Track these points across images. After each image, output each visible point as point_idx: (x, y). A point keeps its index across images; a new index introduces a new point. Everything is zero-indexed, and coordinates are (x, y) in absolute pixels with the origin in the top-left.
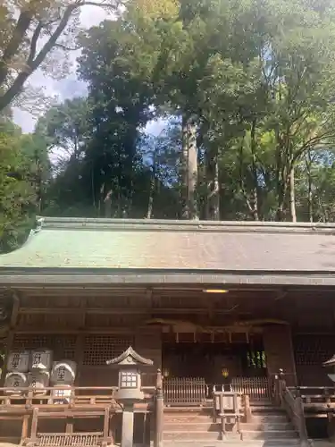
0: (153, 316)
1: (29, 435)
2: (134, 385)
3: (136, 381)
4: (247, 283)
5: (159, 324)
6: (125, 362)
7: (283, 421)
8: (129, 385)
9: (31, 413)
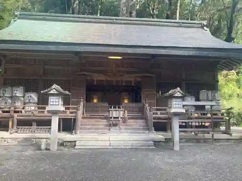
0: (82, 70)
1: (13, 127)
2: (57, 103)
3: (59, 102)
4: (129, 52)
5: (85, 74)
6: (52, 92)
7: (143, 123)
8: (54, 103)
9: (13, 117)
